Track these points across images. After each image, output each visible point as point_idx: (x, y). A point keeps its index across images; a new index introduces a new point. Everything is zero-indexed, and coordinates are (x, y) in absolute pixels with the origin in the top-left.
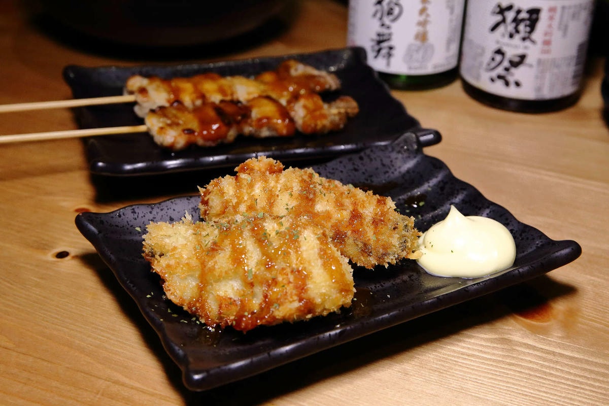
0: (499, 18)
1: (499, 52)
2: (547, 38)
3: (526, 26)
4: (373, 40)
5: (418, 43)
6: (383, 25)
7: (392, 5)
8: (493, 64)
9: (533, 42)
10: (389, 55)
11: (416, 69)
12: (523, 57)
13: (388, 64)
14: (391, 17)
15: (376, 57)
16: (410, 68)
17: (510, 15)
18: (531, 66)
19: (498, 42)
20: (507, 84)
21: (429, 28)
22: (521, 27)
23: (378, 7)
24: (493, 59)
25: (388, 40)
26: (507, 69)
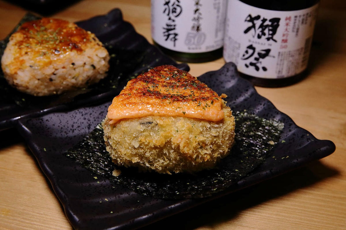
0: (250, 24)
1: (251, 47)
2: (285, 38)
3: (269, 30)
4: (164, 28)
5: (195, 32)
6: (170, 19)
7: (175, 6)
8: (247, 56)
9: (275, 41)
10: (175, 40)
11: (193, 49)
12: (268, 51)
13: (175, 45)
14: (175, 14)
15: (166, 40)
16: (189, 49)
17: (258, 23)
18: (274, 57)
19: (250, 41)
20: (257, 69)
21: (201, 22)
22: (266, 31)
23: (166, 6)
24: (247, 52)
25: (174, 29)
26: (256, 59)
